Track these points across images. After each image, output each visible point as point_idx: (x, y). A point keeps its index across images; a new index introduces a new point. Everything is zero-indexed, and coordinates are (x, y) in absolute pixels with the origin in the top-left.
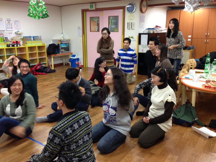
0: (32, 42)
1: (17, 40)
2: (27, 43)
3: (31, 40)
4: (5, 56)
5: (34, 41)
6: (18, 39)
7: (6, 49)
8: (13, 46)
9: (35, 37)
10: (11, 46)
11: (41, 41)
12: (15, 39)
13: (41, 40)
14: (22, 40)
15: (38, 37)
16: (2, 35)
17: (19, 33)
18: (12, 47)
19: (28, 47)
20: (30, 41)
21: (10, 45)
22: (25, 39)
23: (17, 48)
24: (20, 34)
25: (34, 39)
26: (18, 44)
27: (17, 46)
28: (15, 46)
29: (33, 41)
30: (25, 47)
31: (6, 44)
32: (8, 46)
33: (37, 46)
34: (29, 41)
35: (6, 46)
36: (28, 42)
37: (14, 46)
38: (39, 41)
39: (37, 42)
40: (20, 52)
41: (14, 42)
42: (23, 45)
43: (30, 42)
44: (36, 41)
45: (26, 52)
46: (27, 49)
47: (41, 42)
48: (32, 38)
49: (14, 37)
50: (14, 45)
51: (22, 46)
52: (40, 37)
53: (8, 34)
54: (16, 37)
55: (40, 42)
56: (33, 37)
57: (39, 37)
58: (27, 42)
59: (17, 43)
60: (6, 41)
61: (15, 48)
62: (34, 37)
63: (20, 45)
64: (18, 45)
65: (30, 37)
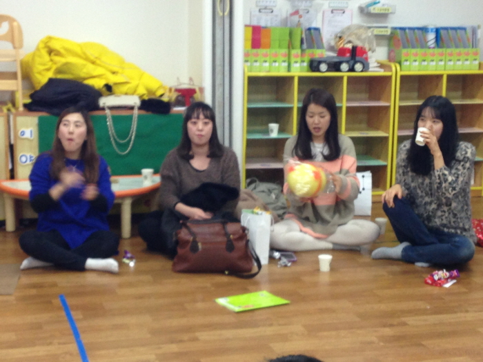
0: (425, 55)
1: (359, 44)
2: (403, 58)
3: (423, 44)
4: (291, 109)
5: (437, 51)
6: (364, 36)
7: (301, 79)
8: (335, 66)
9: (446, 29)
10: (323, 67)
11: (471, 50)
12: (352, 38)
13: (475, 43)
14: (385, 42)
15: (464, 29)
16: (296, 18)
17: (375, 9)
18: (327, 71)
19: (402, 77)
20: (419, 51)
21: (320, 62)
22: (400, 39)
23: (349, 78)
24: (383, 16)
25: (438, 39)
26: (358, 58)
27: (352, 69)
28: (344, 67)
29: (431, 51)
30: (389, 78)
31: (307, 59)
32: (314, 66)
33: (445, 73)
34: (414, 51)
35: (305, 64)
36: (407, 55)
37: (338, 70)
38: (463, 50)
39: (451, 55)
40: (371, 98)
41: (342, 52)
42: (382, 66)
43: (416, 55)
44: (449, 50)
45: (388, 100)
46: (395, 86)
47: (471, 57)
48: (431, 37)
49: (349, 28)
50: (340, 63)
51: (374, 71)
52: (474, 31)
53: (328, 14)
54: (360, 27)
55: (467, 54)
56: (437, 31)
57: (469, 32)
58: (404, 51)
59: (356, 54)
60: (311, 46)
61: (342, 78)
62: (442, 32)
63: (365, 68)
64: (358, 67)
65: (424, 30)
